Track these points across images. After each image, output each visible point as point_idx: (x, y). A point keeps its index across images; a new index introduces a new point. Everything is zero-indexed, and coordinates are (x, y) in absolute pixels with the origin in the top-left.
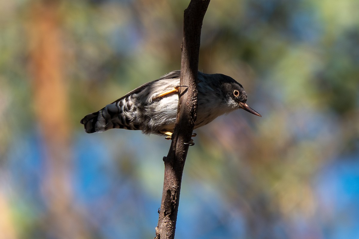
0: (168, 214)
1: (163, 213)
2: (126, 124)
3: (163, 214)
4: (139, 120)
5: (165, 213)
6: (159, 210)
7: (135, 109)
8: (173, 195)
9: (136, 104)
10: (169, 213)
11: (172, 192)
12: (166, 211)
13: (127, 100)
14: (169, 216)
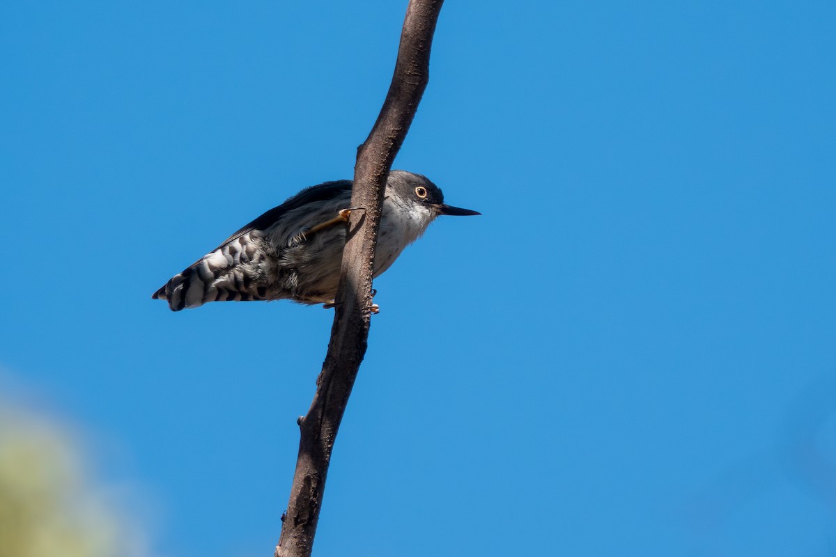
0: (302, 521)
1: (293, 520)
2: (243, 289)
3: (292, 523)
4: (270, 279)
5: (296, 520)
6: (284, 515)
7: (262, 258)
8: (313, 488)
9: (264, 249)
10: (305, 521)
11: (312, 483)
12: (298, 516)
13: (243, 243)
14: (302, 526)
